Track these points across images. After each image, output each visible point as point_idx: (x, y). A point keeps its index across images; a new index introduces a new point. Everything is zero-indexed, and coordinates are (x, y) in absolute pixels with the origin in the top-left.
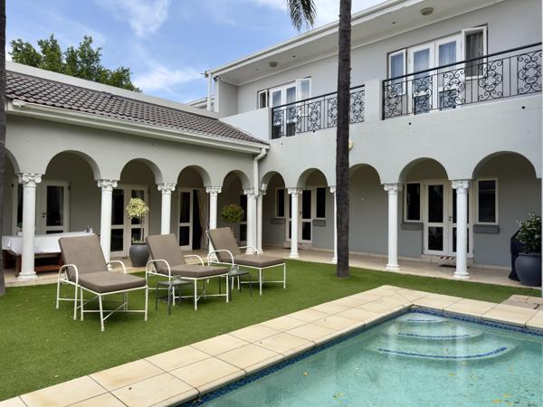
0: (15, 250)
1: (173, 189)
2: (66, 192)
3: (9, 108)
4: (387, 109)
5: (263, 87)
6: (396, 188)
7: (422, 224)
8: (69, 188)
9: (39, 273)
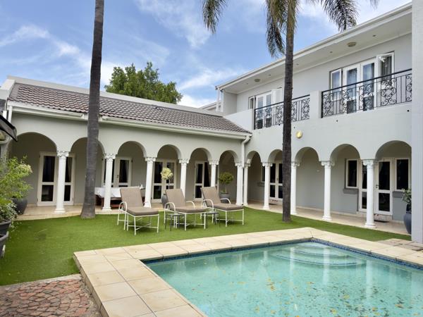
0: (101, 195)
1: (188, 162)
2: (130, 163)
3: (101, 120)
4: (324, 111)
5: (252, 95)
6: (328, 164)
7: (358, 190)
8: (132, 161)
9: (112, 208)
